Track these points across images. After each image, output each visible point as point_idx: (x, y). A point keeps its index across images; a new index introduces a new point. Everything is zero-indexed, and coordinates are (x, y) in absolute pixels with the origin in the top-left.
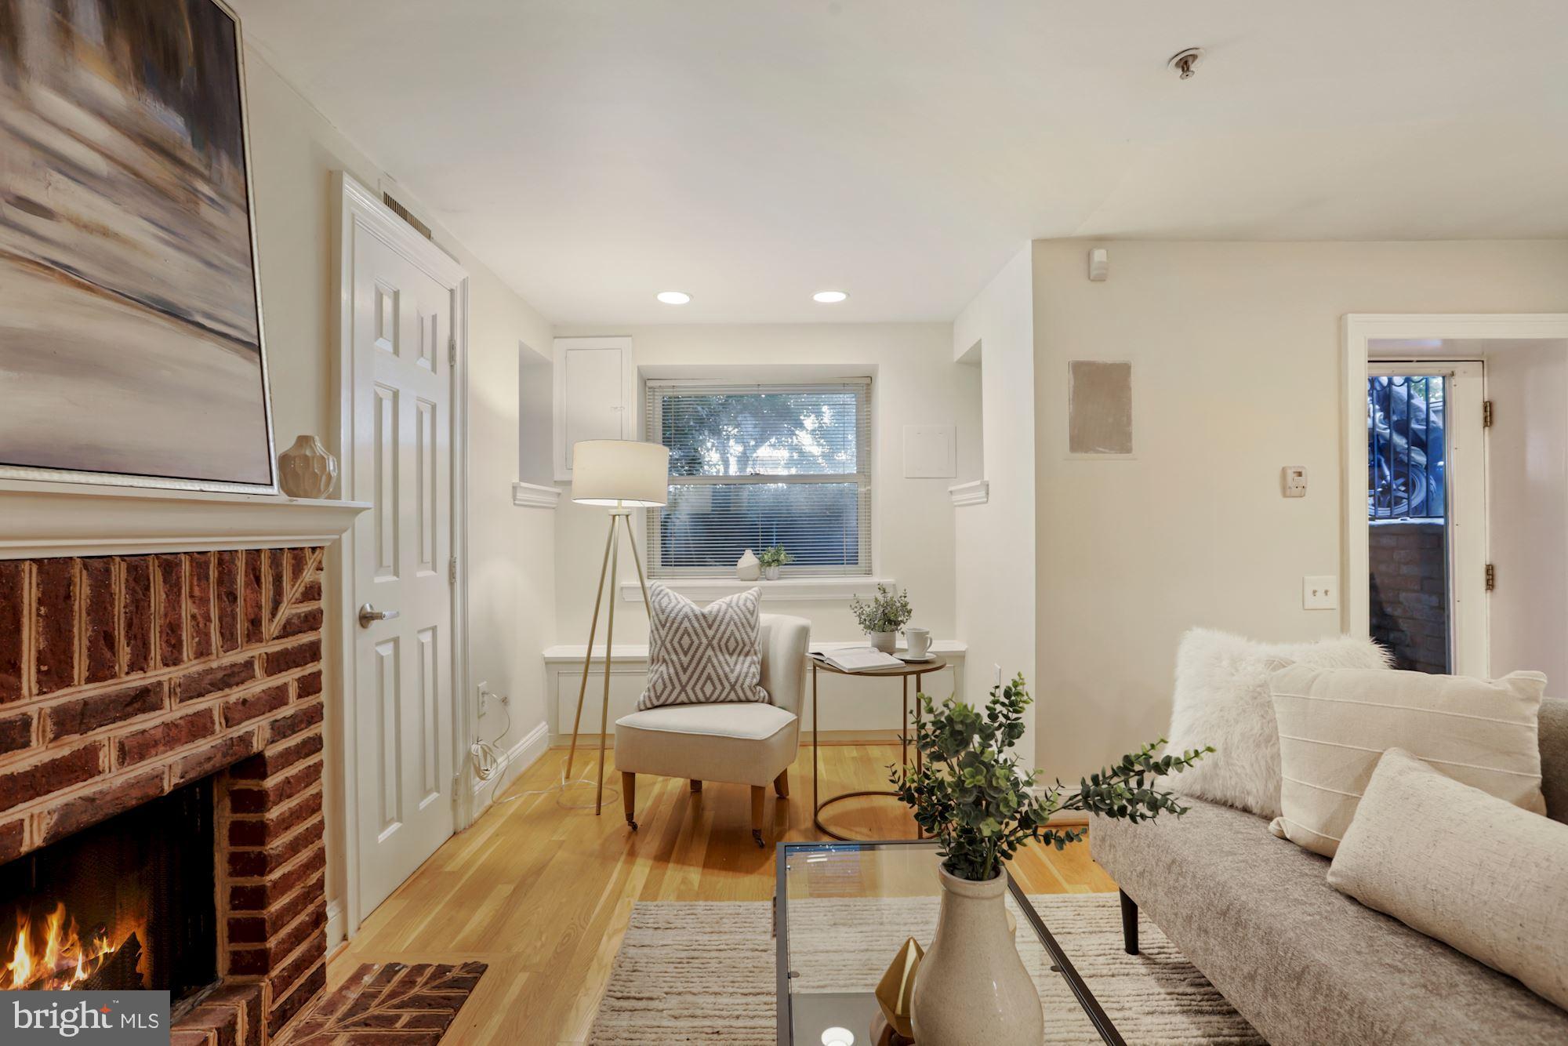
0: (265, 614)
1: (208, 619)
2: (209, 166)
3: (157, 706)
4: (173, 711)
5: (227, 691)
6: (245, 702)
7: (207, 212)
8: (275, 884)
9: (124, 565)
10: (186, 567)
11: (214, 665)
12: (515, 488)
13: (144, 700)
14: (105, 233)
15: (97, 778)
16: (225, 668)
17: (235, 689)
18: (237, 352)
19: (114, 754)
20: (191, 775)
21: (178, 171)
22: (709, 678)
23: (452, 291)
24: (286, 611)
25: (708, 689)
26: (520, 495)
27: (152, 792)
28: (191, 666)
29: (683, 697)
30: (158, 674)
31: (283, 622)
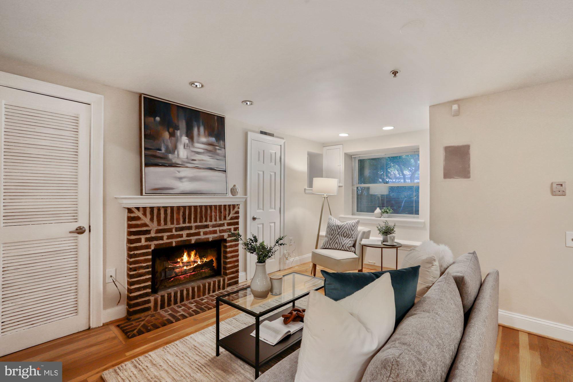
0: (227, 216)
1: (217, 216)
2: (218, 144)
3: (209, 228)
4: (211, 229)
5: (220, 227)
6: (223, 230)
7: (218, 151)
8: (228, 262)
9: (204, 207)
10: (213, 207)
11: (218, 223)
12: (305, 189)
13: (207, 226)
14: (202, 160)
15: (200, 236)
16: (219, 224)
17: (221, 227)
18: (222, 172)
19: (203, 233)
20: (214, 239)
21: (213, 147)
22: (337, 243)
23: (281, 146)
24: (231, 215)
25: (336, 245)
26: (306, 191)
27: (208, 240)
28: (214, 223)
29: (330, 247)
30: (208, 223)
31: (231, 217)
